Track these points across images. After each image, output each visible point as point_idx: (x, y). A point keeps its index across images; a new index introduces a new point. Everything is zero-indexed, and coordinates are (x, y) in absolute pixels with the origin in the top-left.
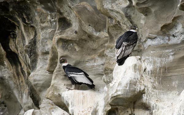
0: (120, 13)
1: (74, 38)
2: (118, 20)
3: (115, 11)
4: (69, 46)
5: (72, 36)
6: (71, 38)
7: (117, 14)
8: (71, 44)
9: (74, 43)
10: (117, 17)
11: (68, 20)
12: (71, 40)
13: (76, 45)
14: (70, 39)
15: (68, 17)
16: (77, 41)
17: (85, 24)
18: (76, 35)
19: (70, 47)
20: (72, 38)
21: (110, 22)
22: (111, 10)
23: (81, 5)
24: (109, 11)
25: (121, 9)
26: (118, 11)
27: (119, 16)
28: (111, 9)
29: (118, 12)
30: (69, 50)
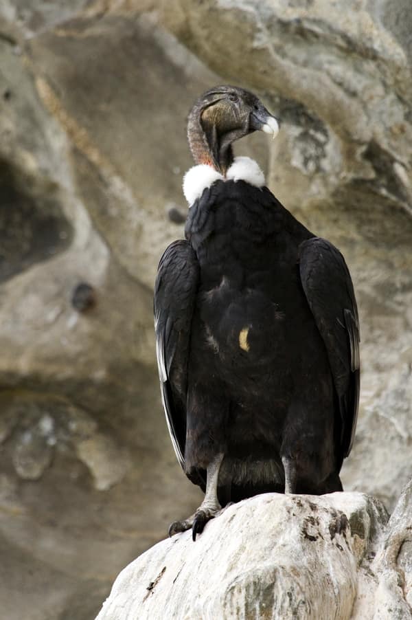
0: (373, 56)
1: (70, 360)
2: (367, 136)
3: (327, 42)
4: (27, 438)
5: (46, 337)
6: (37, 359)
7: (358, 70)
8: (47, 425)
9: (72, 410)
10: (354, 105)
11: (30, 180)
12: (32, 383)
13: (89, 426)
14: (24, 365)
15: (32, 147)
16: (90, 392)
17: (141, 203)
18: (86, 326)
19: (34, 455)
20: (50, 360)
21: (297, 162)
22: (284, 25)
23: (113, 21)
24: (264, 40)
25: (379, 13)
26: (353, 32)
27: (379, 90)
28: (292, 14)
29: (355, 50)
30: (22, 482)
